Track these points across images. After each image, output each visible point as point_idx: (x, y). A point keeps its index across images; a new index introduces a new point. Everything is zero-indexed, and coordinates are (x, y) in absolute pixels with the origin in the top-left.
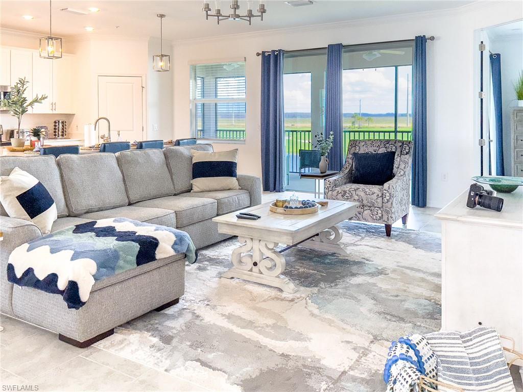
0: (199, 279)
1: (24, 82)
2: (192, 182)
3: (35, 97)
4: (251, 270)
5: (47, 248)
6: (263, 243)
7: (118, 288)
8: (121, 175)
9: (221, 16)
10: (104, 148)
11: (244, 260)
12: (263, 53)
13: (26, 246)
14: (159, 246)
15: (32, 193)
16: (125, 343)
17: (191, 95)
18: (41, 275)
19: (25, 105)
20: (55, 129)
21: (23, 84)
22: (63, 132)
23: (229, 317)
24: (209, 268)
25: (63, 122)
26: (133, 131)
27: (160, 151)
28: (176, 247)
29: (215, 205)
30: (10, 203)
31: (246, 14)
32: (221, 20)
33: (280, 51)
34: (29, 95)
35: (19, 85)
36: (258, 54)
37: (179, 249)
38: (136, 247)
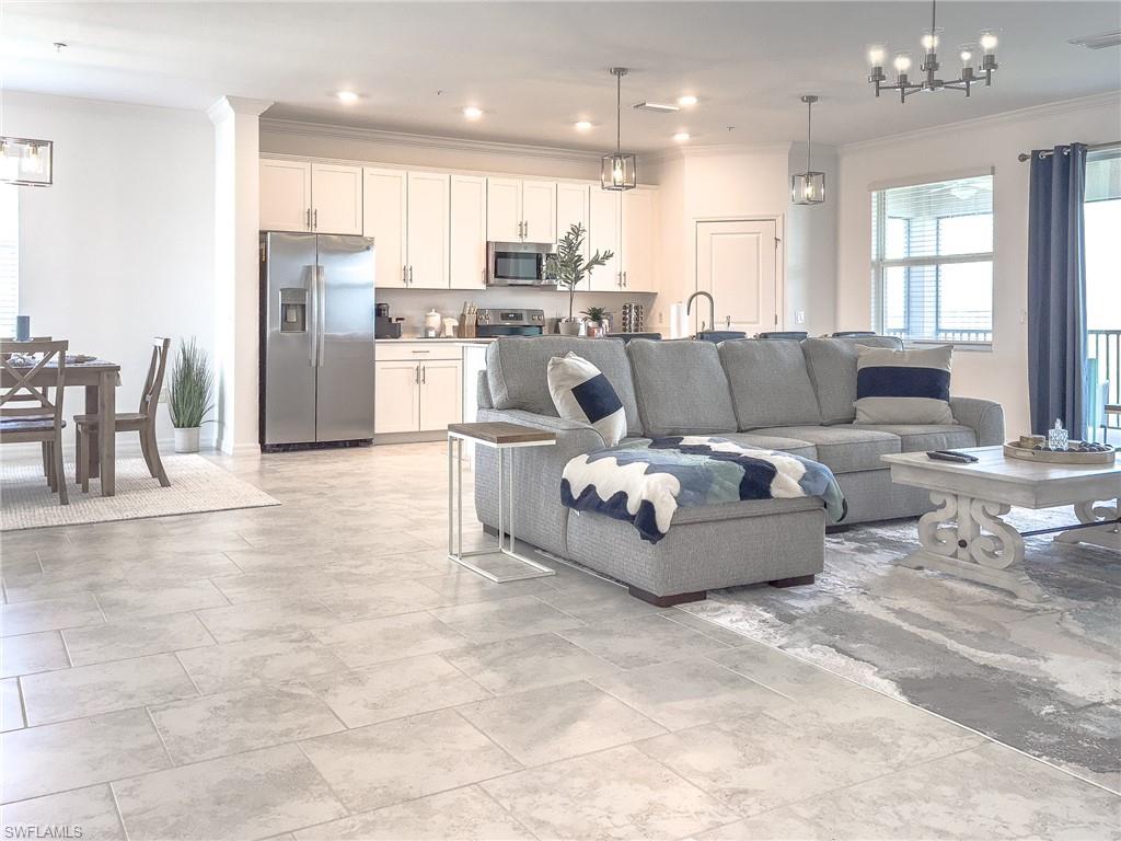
0: (856, 563)
1: (579, 230)
2: (855, 404)
3: (593, 254)
4: (955, 555)
5: (614, 460)
6: (977, 506)
7: (711, 529)
8: (726, 381)
9: (909, 86)
10: (702, 336)
11: (940, 536)
12: (1035, 153)
13: (585, 457)
14: (777, 476)
15: (594, 387)
16: (723, 611)
17: (874, 252)
18: (605, 495)
19: (581, 267)
20: (624, 319)
21: (578, 235)
22: (636, 325)
23: (900, 613)
24: (878, 551)
25: (636, 308)
26: (757, 323)
27: (795, 345)
28: (806, 483)
29: (897, 444)
30: (564, 396)
31: (960, 76)
32: (908, 93)
33: (1074, 146)
34: (586, 252)
35: (571, 237)
36: (1023, 158)
37: (811, 488)
38: (740, 471)
